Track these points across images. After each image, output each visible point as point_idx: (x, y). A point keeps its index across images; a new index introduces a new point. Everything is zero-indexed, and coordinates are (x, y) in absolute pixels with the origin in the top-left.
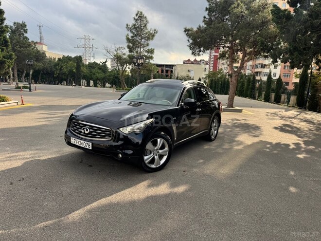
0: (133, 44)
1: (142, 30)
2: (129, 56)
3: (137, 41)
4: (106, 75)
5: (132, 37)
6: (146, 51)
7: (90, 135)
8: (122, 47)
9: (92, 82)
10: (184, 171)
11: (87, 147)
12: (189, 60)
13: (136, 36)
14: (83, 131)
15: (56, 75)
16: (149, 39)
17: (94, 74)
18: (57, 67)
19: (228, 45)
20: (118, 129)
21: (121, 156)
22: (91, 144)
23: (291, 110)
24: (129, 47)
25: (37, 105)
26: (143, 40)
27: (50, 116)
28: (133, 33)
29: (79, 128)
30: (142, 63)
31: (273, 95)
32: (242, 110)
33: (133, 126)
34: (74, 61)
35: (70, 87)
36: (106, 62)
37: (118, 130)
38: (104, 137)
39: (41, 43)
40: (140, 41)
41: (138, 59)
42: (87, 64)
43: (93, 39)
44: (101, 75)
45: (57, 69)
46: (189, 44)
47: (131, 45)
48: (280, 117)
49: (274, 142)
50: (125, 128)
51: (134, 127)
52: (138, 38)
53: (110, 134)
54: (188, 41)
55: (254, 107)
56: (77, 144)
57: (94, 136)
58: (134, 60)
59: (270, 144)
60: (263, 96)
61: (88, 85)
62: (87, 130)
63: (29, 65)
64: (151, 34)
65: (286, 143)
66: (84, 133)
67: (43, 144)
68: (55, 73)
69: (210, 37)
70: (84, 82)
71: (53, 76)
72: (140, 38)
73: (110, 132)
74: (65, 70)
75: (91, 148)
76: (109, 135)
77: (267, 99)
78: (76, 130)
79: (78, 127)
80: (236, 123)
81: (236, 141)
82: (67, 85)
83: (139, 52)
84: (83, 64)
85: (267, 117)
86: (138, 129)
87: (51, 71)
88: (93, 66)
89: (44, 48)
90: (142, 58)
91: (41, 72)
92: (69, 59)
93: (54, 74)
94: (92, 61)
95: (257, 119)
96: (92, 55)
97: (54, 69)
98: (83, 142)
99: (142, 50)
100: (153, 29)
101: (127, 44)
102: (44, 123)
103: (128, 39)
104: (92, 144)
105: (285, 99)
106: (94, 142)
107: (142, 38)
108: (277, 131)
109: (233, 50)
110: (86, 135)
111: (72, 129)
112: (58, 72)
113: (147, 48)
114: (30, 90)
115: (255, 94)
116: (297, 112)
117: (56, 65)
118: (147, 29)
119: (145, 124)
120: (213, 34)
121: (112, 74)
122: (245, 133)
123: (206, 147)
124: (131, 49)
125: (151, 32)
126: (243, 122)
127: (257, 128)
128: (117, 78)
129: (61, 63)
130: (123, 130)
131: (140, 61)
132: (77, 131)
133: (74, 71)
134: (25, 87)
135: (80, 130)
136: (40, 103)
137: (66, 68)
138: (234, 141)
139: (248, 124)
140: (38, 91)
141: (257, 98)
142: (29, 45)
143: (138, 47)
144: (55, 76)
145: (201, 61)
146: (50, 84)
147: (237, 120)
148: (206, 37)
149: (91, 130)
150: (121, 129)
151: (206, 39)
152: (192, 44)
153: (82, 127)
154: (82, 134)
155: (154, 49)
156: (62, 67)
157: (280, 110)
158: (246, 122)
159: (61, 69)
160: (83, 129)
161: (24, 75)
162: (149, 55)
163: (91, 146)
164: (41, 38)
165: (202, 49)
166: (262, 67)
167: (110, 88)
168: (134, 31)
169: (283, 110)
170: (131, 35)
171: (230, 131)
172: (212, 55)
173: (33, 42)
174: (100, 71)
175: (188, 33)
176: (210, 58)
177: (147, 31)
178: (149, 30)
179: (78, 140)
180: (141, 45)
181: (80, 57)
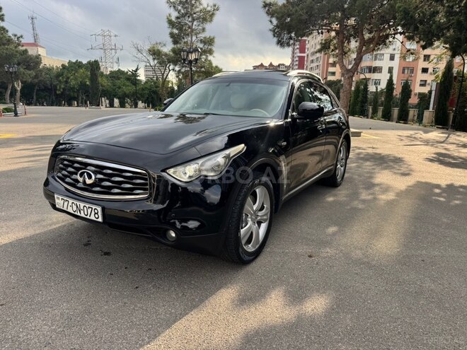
0: (179, 30)
1: (193, 5)
2: (174, 51)
3: (186, 24)
4: (138, 88)
5: (177, 18)
6: (201, 40)
7: (98, 189)
8: (160, 43)
9: (116, 101)
10: (310, 256)
11: (92, 217)
12: (262, 65)
13: (184, 16)
14: (81, 179)
15: (59, 90)
16: (205, 20)
17: (119, 88)
18: (61, 78)
19: (335, 26)
20: (164, 171)
21: (173, 235)
22: (99, 209)
23: (432, 131)
24: (172, 35)
25: (21, 136)
26: (195, 23)
27: (38, 153)
28: (179, 12)
29: (72, 173)
30: (196, 60)
31: (396, 112)
32: (360, 133)
33: (200, 161)
34: (87, 68)
35: (83, 109)
36: (137, 69)
37: (164, 174)
38: (130, 191)
39: (35, 44)
40: (190, 24)
41: (189, 52)
42: (108, 73)
43: (115, 36)
44: (129, 89)
45: (60, 81)
46: (271, 27)
47: (176, 31)
48: (421, 141)
49: (443, 183)
50: (180, 169)
51: (202, 165)
52: (187, 20)
53: (146, 184)
54: (271, 22)
55: (374, 129)
56: (70, 210)
57: (107, 191)
58: (182, 54)
59: (438, 186)
60: (380, 113)
61: (112, 105)
62: (90, 177)
63: (11, 73)
64: (209, 12)
65: (464, 184)
66: (84, 182)
67: (13, 206)
68: (58, 88)
69: (307, 13)
70: (105, 101)
71: (56, 93)
72: (190, 19)
73: (146, 179)
74: (73, 83)
75: (100, 220)
76: (142, 187)
77: (387, 117)
78: (66, 176)
79: (70, 169)
80: (361, 153)
81: (378, 185)
82: (78, 106)
83: (189, 42)
84: (102, 73)
85: (403, 143)
86: (212, 170)
87: (51, 84)
88: (117, 75)
89: (42, 52)
90: (196, 50)
91: (36, 88)
92: (78, 65)
93: (56, 89)
94: (116, 68)
95: (390, 146)
96: (115, 60)
97: (56, 82)
98: (82, 205)
99: (194, 38)
100: (211, 4)
101: (169, 31)
102: (26, 165)
103: (170, 22)
104: (103, 209)
105: (414, 116)
106: (106, 205)
107: (194, 20)
108: (436, 166)
109: (344, 36)
110: (88, 188)
111: (59, 175)
112: (63, 86)
113: (202, 36)
114: (16, 115)
115: (368, 110)
116: (442, 133)
117: (59, 75)
118: (200, 4)
119: (227, 157)
120: (312, 7)
121: (147, 86)
122: (385, 168)
123: (330, 199)
124: (176, 39)
125: (209, 9)
126: (370, 151)
127: (398, 160)
128: (155, 92)
129: (66, 71)
130: (174, 173)
131: (193, 57)
132: (68, 180)
133: (88, 83)
134: (7, 110)
135: (74, 177)
136: (29, 133)
137: (76, 79)
138: (374, 185)
139: (380, 154)
140: (28, 116)
141: (370, 115)
142: (9, 41)
143: (188, 35)
144: (58, 92)
145: (279, 65)
146: (52, 105)
147: (359, 148)
148: (301, 12)
149: (100, 176)
150: (171, 171)
151: (301, 15)
152: (277, 26)
153: (78, 169)
154: (80, 185)
155: (214, 38)
156: (68, 78)
157: (416, 132)
158: (375, 151)
159: (66, 82)
160: (82, 175)
161: (9, 92)
162: (206, 46)
163: (100, 214)
164: (35, 36)
165: (293, 35)
166: (370, 72)
167: (145, 108)
168: (180, 8)
169: (421, 132)
170: (174, 15)
171: (358, 167)
172: (295, 56)
173: (15, 35)
174: (128, 83)
175: (269, 10)
176: (293, 61)
177: (201, 7)
178: (206, 6)
179: (71, 201)
180: (192, 31)
181: (96, 62)
